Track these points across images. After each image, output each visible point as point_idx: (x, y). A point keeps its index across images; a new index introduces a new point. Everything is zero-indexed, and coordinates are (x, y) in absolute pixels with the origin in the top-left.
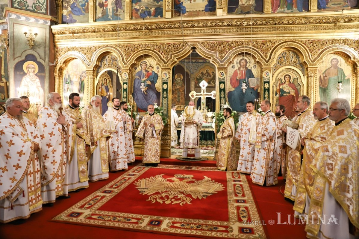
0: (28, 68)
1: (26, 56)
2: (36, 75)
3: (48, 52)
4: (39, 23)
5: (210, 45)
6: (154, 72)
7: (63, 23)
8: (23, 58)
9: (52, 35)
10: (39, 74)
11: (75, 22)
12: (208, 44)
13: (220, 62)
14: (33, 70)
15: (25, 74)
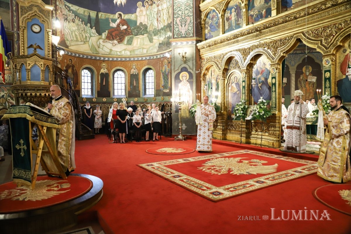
0: (182, 77)
1: (181, 69)
2: (187, 81)
3: (195, 63)
4: (189, 44)
5: (315, 33)
6: (267, 69)
7: (206, 39)
8: (180, 70)
9: (198, 51)
10: (189, 80)
11: (212, 37)
12: (313, 33)
13: (325, 49)
14: (185, 78)
15: (181, 81)
